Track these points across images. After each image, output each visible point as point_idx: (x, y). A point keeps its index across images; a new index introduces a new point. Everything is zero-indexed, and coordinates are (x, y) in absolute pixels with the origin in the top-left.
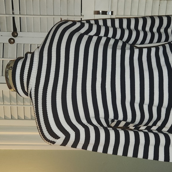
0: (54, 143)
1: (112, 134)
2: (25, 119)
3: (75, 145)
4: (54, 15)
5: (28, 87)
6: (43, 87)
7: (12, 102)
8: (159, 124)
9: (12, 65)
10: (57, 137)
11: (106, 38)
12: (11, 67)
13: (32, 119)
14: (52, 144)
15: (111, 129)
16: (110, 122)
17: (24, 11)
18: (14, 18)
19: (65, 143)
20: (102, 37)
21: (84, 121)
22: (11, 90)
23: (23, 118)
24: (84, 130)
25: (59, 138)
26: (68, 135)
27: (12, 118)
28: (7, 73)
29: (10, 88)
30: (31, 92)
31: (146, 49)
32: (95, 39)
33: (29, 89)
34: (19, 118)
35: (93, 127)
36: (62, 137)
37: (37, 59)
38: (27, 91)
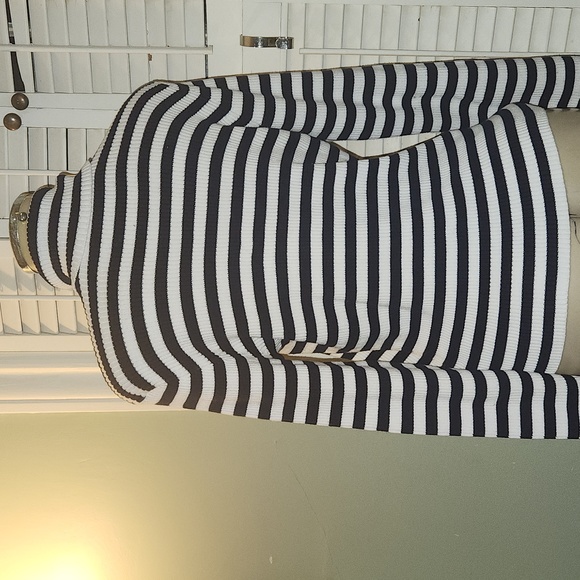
0: (140, 399)
1: (280, 374)
2: (60, 332)
3: (191, 403)
4: (129, 46)
5: (69, 266)
6: (108, 265)
7: (23, 287)
8: (398, 345)
9: (26, 208)
10: (148, 387)
11: (267, 130)
12: (24, 214)
13: (79, 332)
14: (135, 402)
15: (279, 362)
16: (278, 345)
17: (42, 33)
18: (14, 55)
19: (167, 399)
20: (254, 130)
21: (213, 346)
22: (24, 269)
23: (56, 331)
24: (213, 368)
25: (153, 387)
26: (172, 382)
27: (25, 331)
28: (12, 228)
29: (23, 264)
30: (77, 279)
31: (367, 162)
32: (237, 134)
33: (74, 270)
34: (43, 331)
35: (234, 360)
36: (160, 385)
37: (89, 193)
38: (67, 274)
